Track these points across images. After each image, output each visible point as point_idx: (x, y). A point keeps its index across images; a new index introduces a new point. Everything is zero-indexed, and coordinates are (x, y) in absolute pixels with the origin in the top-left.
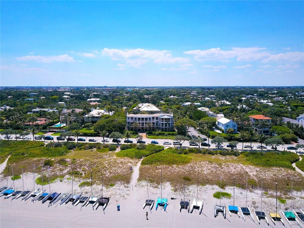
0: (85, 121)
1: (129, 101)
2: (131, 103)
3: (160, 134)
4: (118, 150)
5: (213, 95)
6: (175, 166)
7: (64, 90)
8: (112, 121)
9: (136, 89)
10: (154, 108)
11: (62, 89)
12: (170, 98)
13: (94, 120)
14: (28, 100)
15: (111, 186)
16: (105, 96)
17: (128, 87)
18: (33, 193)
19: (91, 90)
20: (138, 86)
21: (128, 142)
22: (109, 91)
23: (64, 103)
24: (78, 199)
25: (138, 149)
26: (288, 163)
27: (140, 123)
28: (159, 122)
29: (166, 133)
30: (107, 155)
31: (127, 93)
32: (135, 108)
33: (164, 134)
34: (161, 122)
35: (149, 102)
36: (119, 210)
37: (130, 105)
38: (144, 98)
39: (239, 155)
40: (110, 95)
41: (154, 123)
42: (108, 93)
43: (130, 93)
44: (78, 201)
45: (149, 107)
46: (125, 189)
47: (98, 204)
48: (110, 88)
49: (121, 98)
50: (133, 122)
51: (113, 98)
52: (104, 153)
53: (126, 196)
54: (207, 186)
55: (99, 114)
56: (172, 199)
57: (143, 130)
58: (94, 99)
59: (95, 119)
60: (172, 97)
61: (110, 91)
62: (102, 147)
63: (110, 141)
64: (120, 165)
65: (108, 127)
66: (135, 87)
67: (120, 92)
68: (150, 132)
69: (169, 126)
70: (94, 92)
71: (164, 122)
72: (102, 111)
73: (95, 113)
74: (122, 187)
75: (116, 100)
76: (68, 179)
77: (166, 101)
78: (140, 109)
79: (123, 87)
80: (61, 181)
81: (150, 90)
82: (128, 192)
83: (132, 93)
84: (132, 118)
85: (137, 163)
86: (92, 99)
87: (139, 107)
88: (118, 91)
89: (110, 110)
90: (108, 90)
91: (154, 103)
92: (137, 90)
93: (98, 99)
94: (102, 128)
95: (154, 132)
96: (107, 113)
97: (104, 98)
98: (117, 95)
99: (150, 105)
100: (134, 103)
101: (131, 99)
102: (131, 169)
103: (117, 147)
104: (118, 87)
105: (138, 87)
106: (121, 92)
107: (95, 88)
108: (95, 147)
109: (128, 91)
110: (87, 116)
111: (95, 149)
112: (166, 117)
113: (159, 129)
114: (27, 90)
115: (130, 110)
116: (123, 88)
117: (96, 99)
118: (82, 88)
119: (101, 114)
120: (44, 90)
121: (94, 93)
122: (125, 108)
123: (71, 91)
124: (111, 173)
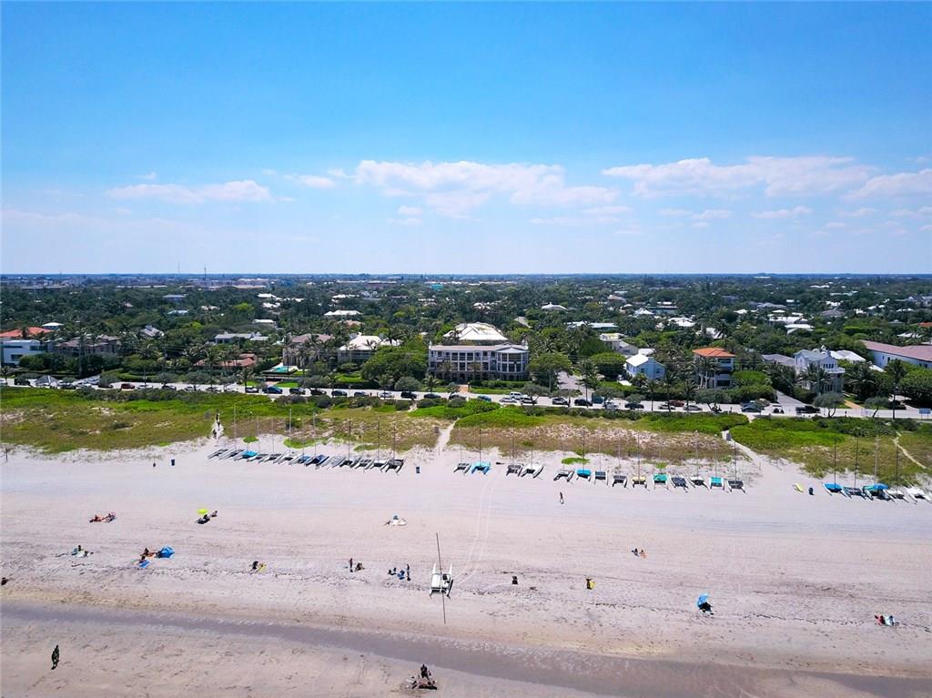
0: (339, 360)
1: (435, 317)
2: (438, 322)
3: (497, 386)
4: (413, 408)
5: (669, 303)
6: (511, 429)
7: (252, 287)
8: (399, 357)
9: (453, 282)
10: (493, 334)
11: (245, 283)
12: (544, 310)
13: (358, 356)
14: (176, 315)
15: (405, 449)
16: (372, 305)
17: (433, 276)
18: (287, 456)
19: (328, 286)
20: (462, 273)
21: (432, 397)
22: (377, 290)
23: (271, 321)
24: (357, 462)
25: (450, 406)
26: (715, 428)
27: (456, 364)
28: (498, 362)
29: (510, 383)
30: (393, 416)
31: (428, 295)
32: (447, 335)
33: (505, 385)
34: (502, 362)
35: (482, 321)
36: (418, 472)
37: (437, 328)
38: (474, 310)
39: (639, 418)
40: (383, 303)
41: (486, 364)
42: (375, 297)
43: (437, 296)
44: (358, 464)
45: (480, 332)
46: (427, 453)
47: (387, 467)
48: (378, 279)
49: (412, 308)
50: (441, 361)
51: (394, 308)
52: (387, 413)
53: (428, 461)
54: (556, 451)
55: (369, 344)
56: (498, 463)
57: (462, 379)
58: (344, 313)
59: (361, 357)
60: (550, 306)
61: (382, 288)
62: (382, 405)
63: (397, 396)
64: (419, 427)
65: (390, 369)
66: (452, 278)
67: (409, 291)
68: (477, 381)
69: (518, 370)
70: (338, 292)
71: (508, 363)
72: (376, 339)
73: (360, 342)
74: (423, 450)
75: (400, 316)
76: (334, 442)
77: (530, 318)
78: (460, 335)
79: (416, 276)
80: (325, 444)
81: (495, 286)
82: (432, 457)
83: (442, 294)
84: (440, 353)
85: (447, 425)
86: (337, 313)
87: (457, 332)
88: (403, 289)
89: (391, 337)
90: (375, 288)
91: (497, 323)
92: (457, 286)
93: (353, 313)
94: (380, 370)
95: (484, 382)
96: (388, 343)
97: (369, 309)
98: (400, 301)
99: (484, 327)
100: (445, 322)
101: (438, 312)
102: (437, 431)
103: (411, 404)
104: (402, 278)
105: (461, 276)
106: (411, 291)
107: (339, 281)
108: (369, 404)
109: (433, 289)
110: (343, 348)
111: (370, 408)
112: (512, 351)
113: (497, 376)
114: (152, 287)
115: (436, 338)
116: (417, 281)
117: (347, 312)
118: (298, 278)
119: (373, 345)
120: (197, 287)
121: (340, 296)
122: (424, 333)
123: (273, 289)
124: (403, 437)
